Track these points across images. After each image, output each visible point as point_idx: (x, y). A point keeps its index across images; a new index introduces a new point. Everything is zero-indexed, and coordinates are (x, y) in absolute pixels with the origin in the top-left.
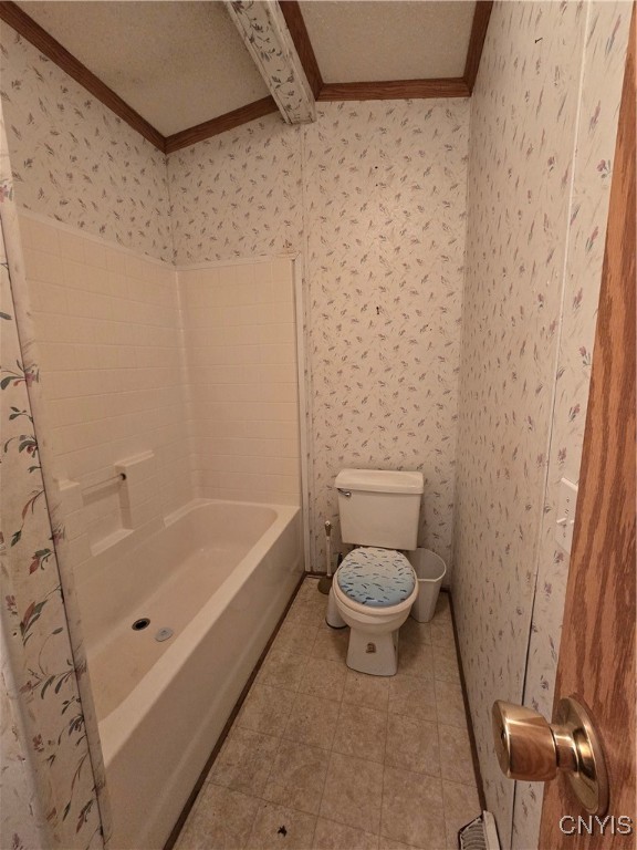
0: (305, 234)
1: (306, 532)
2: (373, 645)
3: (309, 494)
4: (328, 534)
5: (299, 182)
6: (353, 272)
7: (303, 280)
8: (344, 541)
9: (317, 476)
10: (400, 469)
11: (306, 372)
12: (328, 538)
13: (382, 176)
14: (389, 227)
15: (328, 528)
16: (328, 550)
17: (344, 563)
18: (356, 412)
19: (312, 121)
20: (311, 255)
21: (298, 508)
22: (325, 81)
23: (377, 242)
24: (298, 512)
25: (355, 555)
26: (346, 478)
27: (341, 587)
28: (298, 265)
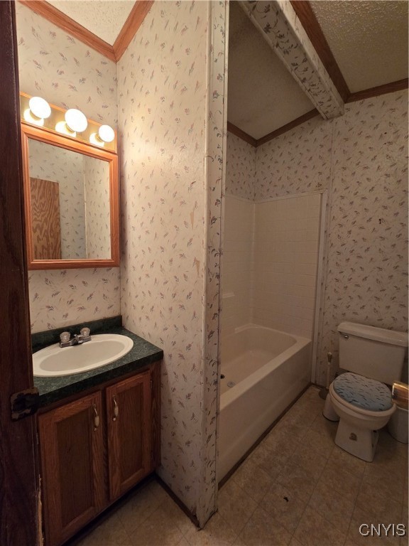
0: (332, 178)
1: (314, 357)
2: (356, 436)
3: (319, 334)
4: (330, 361)
5: (330, 150)
6: (363, 198)
7: (327, 205)
8: (341, 367)
9: (325, 323)
10: (391, 329)
11: (324, 258)
12: (329, 363)
13: (391, 137)
14: (393, 168)
15: (330, 358)
16: (329, 371)
17: (338, 378)
18: (358, 285)
19: (341, 115)
20: (333, 190)
21: (309, 340)
22: (351, 92)
23: (383, 178)
24: (310, 343)
25: (348, 375)
26: (345, 327)
27: (335, 390)
28: (325, 197)
